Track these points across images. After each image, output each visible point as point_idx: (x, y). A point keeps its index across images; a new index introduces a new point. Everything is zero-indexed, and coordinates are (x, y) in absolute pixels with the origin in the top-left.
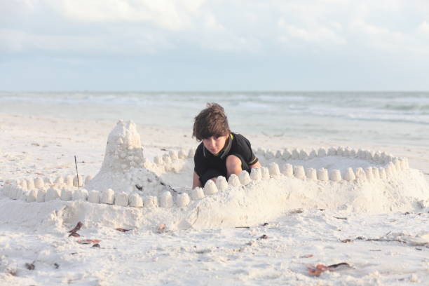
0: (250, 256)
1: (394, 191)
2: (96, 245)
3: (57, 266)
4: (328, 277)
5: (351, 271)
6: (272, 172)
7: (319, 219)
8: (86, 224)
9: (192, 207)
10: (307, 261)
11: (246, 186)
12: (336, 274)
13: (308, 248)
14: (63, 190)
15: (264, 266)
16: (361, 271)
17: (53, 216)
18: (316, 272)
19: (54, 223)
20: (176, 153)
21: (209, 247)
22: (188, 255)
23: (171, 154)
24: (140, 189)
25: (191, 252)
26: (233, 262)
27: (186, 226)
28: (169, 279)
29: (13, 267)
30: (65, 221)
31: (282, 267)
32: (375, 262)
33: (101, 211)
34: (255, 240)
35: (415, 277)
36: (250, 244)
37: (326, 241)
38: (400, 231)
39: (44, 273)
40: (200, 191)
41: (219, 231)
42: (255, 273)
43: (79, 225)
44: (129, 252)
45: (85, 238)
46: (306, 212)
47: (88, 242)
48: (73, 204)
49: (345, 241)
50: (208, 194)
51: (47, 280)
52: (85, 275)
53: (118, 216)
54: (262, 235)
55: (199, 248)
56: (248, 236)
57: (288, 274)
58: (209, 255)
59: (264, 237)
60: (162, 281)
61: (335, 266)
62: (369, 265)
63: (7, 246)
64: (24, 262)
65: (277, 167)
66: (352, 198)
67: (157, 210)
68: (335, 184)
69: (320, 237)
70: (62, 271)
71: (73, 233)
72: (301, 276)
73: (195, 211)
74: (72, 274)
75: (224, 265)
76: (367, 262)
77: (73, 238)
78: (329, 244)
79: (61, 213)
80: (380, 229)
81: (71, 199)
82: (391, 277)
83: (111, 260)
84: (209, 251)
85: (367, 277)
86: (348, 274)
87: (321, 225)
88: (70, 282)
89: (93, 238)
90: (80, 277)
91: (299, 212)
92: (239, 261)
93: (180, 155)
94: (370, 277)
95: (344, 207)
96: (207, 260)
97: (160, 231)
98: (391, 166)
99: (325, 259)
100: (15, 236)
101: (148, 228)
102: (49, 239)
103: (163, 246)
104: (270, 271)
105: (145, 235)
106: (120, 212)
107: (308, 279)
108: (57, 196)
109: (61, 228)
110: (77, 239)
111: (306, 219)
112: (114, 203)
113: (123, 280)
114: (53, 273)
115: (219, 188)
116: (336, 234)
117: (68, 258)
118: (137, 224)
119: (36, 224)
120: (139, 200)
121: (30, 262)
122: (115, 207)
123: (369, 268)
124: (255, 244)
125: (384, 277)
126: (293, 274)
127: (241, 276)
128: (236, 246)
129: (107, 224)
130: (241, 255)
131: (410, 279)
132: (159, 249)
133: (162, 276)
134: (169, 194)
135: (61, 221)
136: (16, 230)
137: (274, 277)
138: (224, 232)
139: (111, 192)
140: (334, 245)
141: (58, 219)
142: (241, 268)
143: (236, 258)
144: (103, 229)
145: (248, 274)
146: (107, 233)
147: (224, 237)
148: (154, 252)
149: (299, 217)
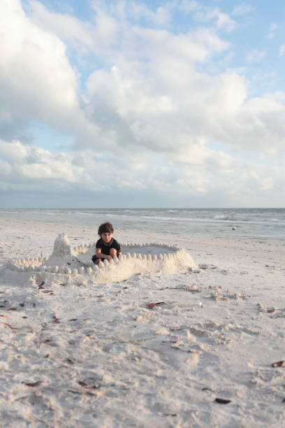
0: (121, 298)
1: (179, 264)
2: (52, 294)
3: (34, 305)
4: (156, 310)
5: (166, 306)
6: (128, 257)
7: (148, 277)
8: (46, 282)
9: (93, 274)
10: (146, 301)
11: (117, 264)
12: (160, 308)
13: (146, 294)
14: (35, 267)
15: (127, 304)
16: (170, 305)
17: (31, 279)
18: (150, 306)
19: (31, 282)
20: (83, 246)
21: (102, 293)
22: (93, 298)
23: (81, 246)
24: (69, 264)
25: (95, 297)
26: (113, 302)
27: (90, 282)
28: (86, 311)
29: (13, 306)
30: (37, 281)
31: (136, 304)
32: (175, 301)
33: (53, 276)
34: (121, 290)
35: (194, 309)
36: (120, 292)
37: (153, 289)
38: (184, 284)
39: (29, 310)
40: (97, 266)
41: (105, 285)
42: (124, 308)
43: (43, 283)
44: (67, 297)
45: (46, 290)
46: (142, 274)
47: (48, 292)
48: (40, 273)
49: (161, 289)
50: (100, 267)
51: (31, 314)
52: (48, 310)
53: (60, 278)
54: (125, 286)
55: (98, 295)
56: (118, 287)
57: (139, 308)
58: (103, 298)
59: (126, 288)
60: (83, 313)
61: (159, 303)
62: (173, 302)
63: (11, 295)
64: (18, 303)
65: (130, 254)
66: (162, 267)
67: (78, 275)
68: (155, 261)
69: (150, 287)
70: (37, 308)
71: (41, 288)
72: (145, 309)
73: (94, 275)
74: (42, 310)
75: (110, 303)
76: (171, 300)
77: (41, 290)
78: (154, 291)
79: (34, 277)
80: (175, 282)
81: (39, 271)
82: (184, 309)
83: (59, 301)
84: (102, 296)
85: (173, 309)
86: (165, 308)
87: (149, 281)
88: (41, 314)
89: (50, 290)
90: (46, 311)
91: (140, 274)
92: (117, 301)
93: (85, 246)
94: (175, 309)
95: (159, 272)
96: (102, 301)
97: (79, 285)
98: (178, 252)
99: (154, 299)
100: (14, 289)
101: (74, 283)
102: (30, 290)
103: (82, 293)
104: (131, 306)
105: (73, 287)
106: (61, 276)
107: (148, 310)
108: (32, 270)
109: (35, 284)
110: (43, 290)
111: (143, 277)
112: (58, 272)
113: (65, 312)
114: (33, 310)
115: (105, 265)
116: (156, 285)
117: (40, 301)
118: (69, 282)
119: (23, 283)
120: (70, 272)
121: (22, 303)
122: (59, 274)
123: (174, 304)
124: (122, 292)
125: (180, 309)
126: (141, 308)
127: (118, 309)
128: (114, 293)
129: (56, 282)
130: (117, 298)
131: (192, 310)
132: (80, 295)
133: (83, 310)
134: (83, 268)
135: (35, 281)
136: (14, 285)
137: (133, 310)
138: (108, 285)
139: (57, 267)
140: (157, 291)
141: (33, 280)
142: (117, 305)
143: (115, 299)
144: (54, 285)
145: (121, 308)
146: (56, 286)
147: (108, 288)
148: (78, 297)
149: (140, 277)
